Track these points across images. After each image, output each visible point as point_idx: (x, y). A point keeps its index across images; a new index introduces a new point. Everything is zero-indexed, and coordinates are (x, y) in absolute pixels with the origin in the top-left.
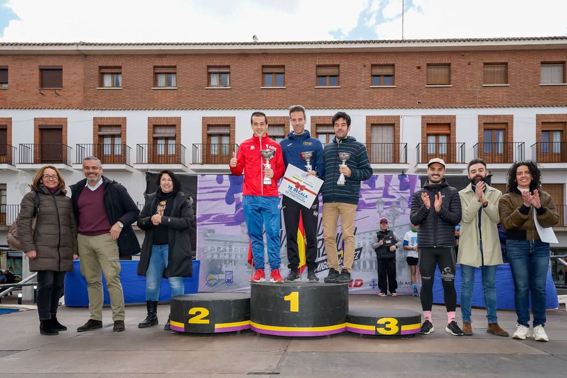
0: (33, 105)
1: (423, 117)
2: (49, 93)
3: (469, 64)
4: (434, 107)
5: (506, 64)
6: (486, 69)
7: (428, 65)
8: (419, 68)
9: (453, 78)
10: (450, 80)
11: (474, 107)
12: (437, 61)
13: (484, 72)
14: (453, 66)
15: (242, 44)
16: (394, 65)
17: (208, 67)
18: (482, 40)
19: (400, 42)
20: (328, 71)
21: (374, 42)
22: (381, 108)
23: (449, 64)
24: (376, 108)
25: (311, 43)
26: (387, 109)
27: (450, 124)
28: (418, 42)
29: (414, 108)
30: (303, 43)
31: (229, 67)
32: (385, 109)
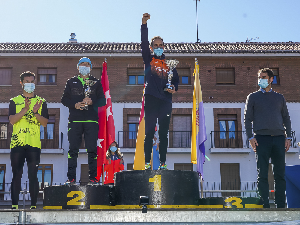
1: (215, 109)
3: (249, 68)
4: (223, 101)
5: (278, 69)
7: (216, 68)
8: (210, 71)
9: (237, 79)
10: (235, 81)
12: (224, 66)
14: (237, 70)
15: (68, 52)
16: (190, 68)
17: (39, 68)
18: (257, 53)
19: (194, 53)
20: (137, 72)
21: (173, 53)
22: (180, 102)
23: (234, 69)
24: (177, 102)
25: (124, 53)
26: (185, 103)
27: (236, 115)
28: (208, 52)
29: (207, 102)
30: (117, 53)
31: (56, 68)
32: (184, 102)
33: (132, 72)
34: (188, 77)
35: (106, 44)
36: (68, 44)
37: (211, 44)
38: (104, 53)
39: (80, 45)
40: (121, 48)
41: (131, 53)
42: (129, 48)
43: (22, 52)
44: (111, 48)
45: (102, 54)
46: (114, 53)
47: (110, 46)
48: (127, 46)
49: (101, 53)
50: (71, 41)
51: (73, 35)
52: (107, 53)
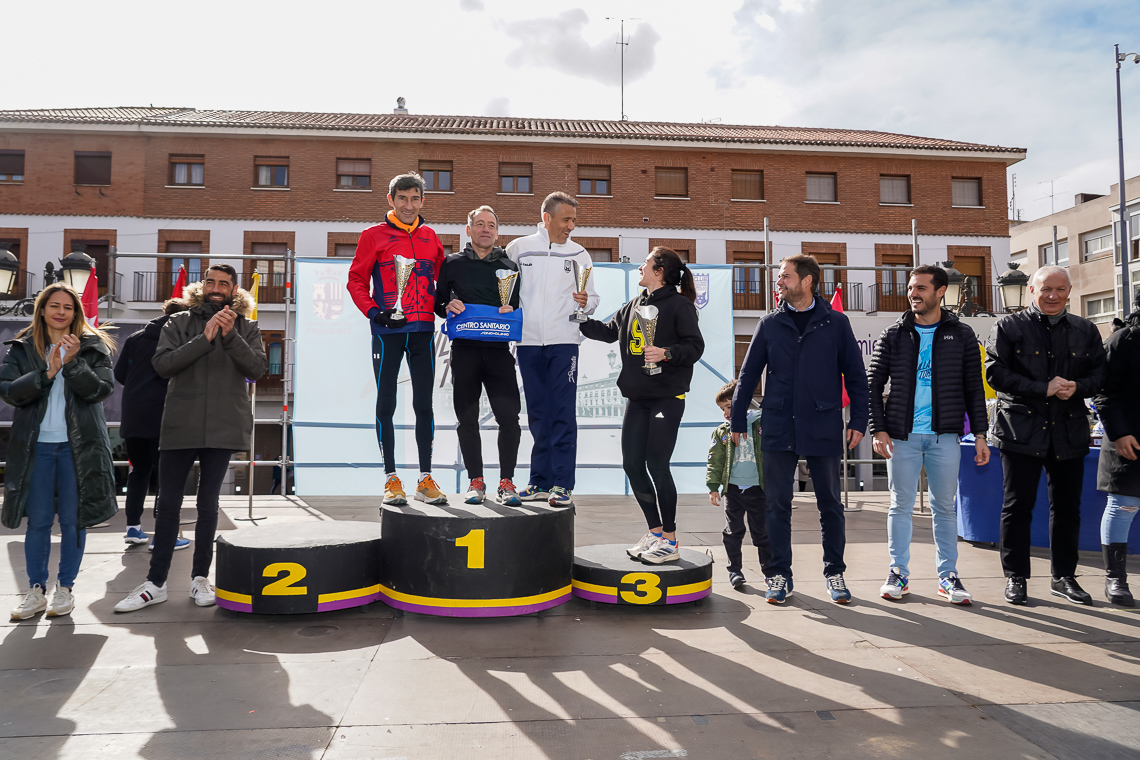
0: (62, 209)
1: (651, 240)
2: (89, 191)
3: (712, 170)
4: (667, 226)
5: (762, 171)
6: (735, 177)
7: (656, 168)
8: (644, 172)
9: (691, 188)
10: (687, 191)
11: (720, 229)
12: (669, 163)
13: (732, 181)
14: (691, 172)
15: (391, 131)
16: (609, 166)
17: (338, 159)
18: (729, 141)
19: (618, 137)
20: (516, 170)
21: (581, 136)
22: (592, 226)
23: (686, 169)
24: (585, 226)
25: (493, 133)
26: (600, 228)
27: (687, 251)
28: (643, 138)
29: (639, 228)
30: (480, 133)
31: (370, 160)
32: (598, 227)
33: (506, 170)
34: (605, 182)
35: (462, 119)
36: (391, 117)
37: (645, 124)
38: (457, 133)
39: (415, 119)
40: (488, 125)
41: (505, 134)
42: (501, 125)
43: (307, 127)
44: (469, 124)
45: (453, 135)
46: (474, 133)
47: (468, 122)
48: (499, 123)
49: (451, 132)
50: (397, 113)
51: (400, 100)
52: (462, 133)
